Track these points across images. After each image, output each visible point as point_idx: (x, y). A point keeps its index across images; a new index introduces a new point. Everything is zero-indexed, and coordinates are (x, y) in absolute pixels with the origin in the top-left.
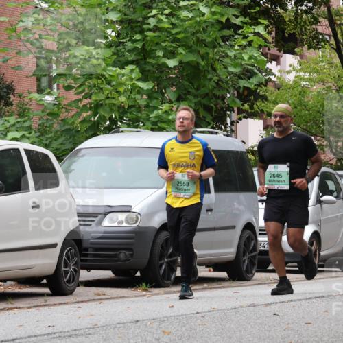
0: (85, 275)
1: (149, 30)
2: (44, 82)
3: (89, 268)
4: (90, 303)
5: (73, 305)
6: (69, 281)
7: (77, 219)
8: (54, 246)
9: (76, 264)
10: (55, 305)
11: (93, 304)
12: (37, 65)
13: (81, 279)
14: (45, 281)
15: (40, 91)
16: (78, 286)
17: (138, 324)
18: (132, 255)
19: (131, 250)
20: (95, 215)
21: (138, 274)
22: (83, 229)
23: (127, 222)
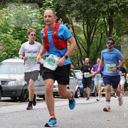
0: (3, 98)
1: (23, 30)
3: (4, 97)
4: (4, 107)
7: (1, 82)
11: (5, 106)
13: (1, 100)
17: (17, 112)
18: (16, 93)
19: (16, 91)
20: (6, 82)
21: (18, 98)
22: (2, 85)
23: (15, 83)
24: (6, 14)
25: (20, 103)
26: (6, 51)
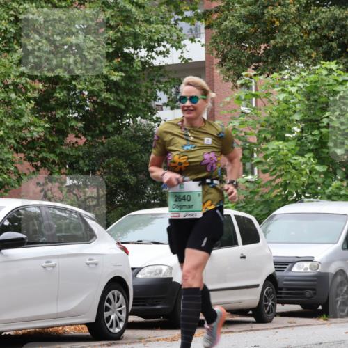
0: (280, 308)
1: (324, 127)
2: (248, 166)
3: (283, 303)
4: (285, 329)
5: (272, 330)
6: (268, 313)
7: (273, 266)
8: (257, 286)
9: (273, 300)
10: (258, 330)
11: (287, 329)
12: (243, 155)
13: (277, 311)
14: (250, 312)
15: (245, 172)
16: (275, 316)
17: (322, 345)
18: (315, 294)
19: (314, 289)
20: (287, 264)
21: (320, 308)
22: (278, 274)
23: (311, 269)
24: (280, 88)
25: (327, 320)
26: (281, 186)
